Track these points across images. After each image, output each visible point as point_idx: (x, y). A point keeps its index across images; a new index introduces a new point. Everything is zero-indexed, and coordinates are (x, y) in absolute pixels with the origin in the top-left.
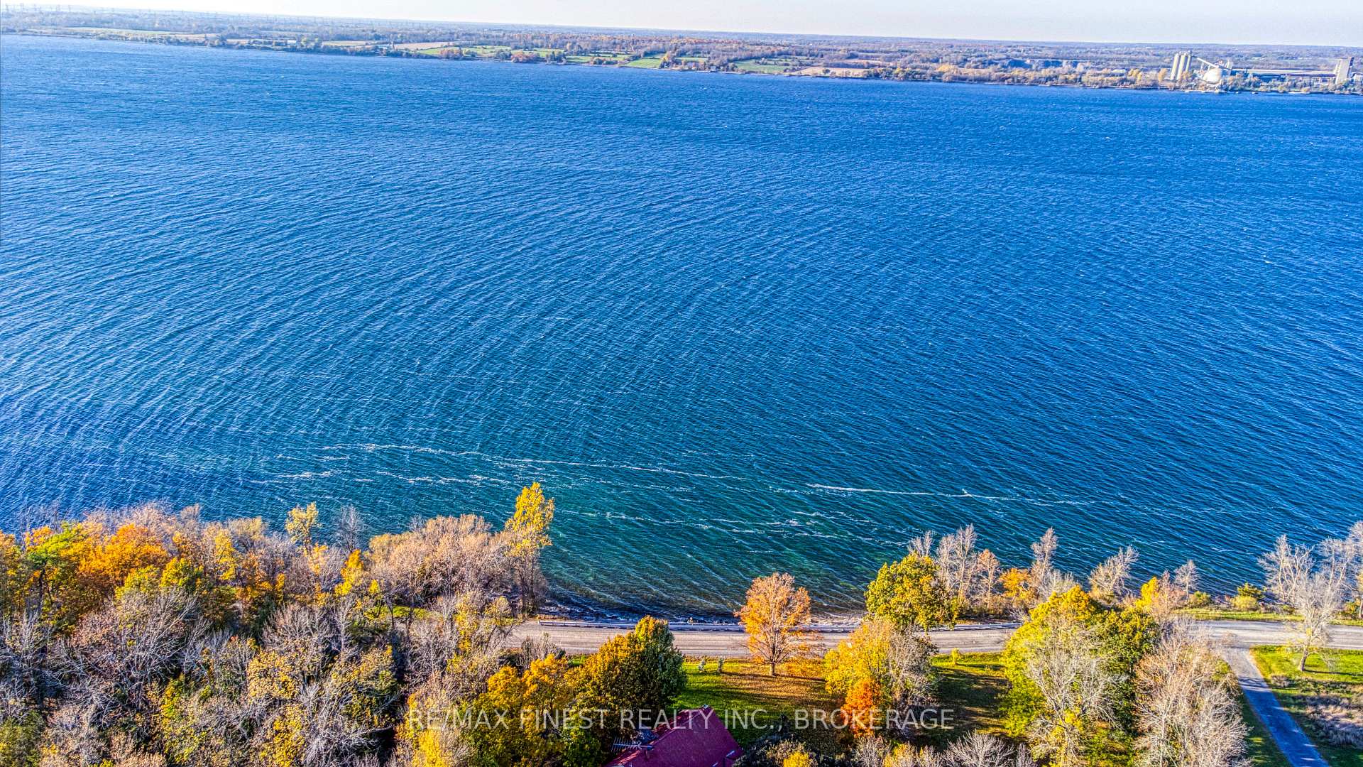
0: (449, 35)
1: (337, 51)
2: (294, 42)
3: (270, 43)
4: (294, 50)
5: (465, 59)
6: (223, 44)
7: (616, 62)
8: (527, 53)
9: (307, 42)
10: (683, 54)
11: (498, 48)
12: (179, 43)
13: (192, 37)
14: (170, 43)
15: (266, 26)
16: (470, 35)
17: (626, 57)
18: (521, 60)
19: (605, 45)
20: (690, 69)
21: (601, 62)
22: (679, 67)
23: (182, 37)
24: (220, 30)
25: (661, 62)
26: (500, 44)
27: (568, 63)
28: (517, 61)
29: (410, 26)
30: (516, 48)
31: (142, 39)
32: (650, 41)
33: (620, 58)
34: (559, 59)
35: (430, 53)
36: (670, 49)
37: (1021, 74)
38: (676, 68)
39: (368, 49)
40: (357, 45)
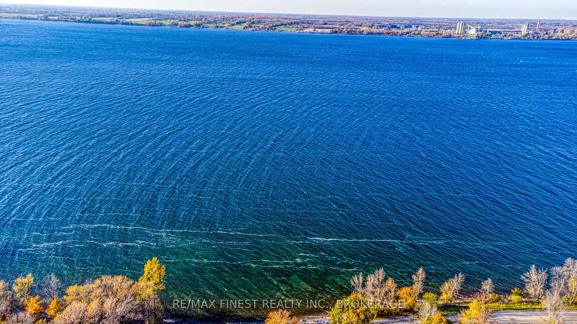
0: (151, 15)
1: (99, 22)
2: (79, 18)
3: (68, 18)
4: (79, 21)
5: (158, 26)
6: (46, 19)
7: (224, 27)
8: (185, 23)
9: (85, 18)
10: (253, 23)
11: (172, 21)
12: (26, 19)
13: (32, 16)
14: (22, 19)
15: (67, 11)
16: (160, 15)
17: (229, 24)
18: (182, 26)
19: (219, 19)
20: (256, 30)
21: (217, 27)
22: (252, 29)
23: (27, 16)
24: (45, 13)
25: (244, 26)
26: (173, 19)
27: (203, 27)
28: (181, 27)
29: (134, 11)
30: (180, 21)
31: (9, 17)
32: (239, 17)
33: (226, 25)
34: (199, 26)
35: (141, 23)
36: (248, 21)
37: (396, 31)
38: (250, 29)
39: (113, 21)
40: (108, 19)
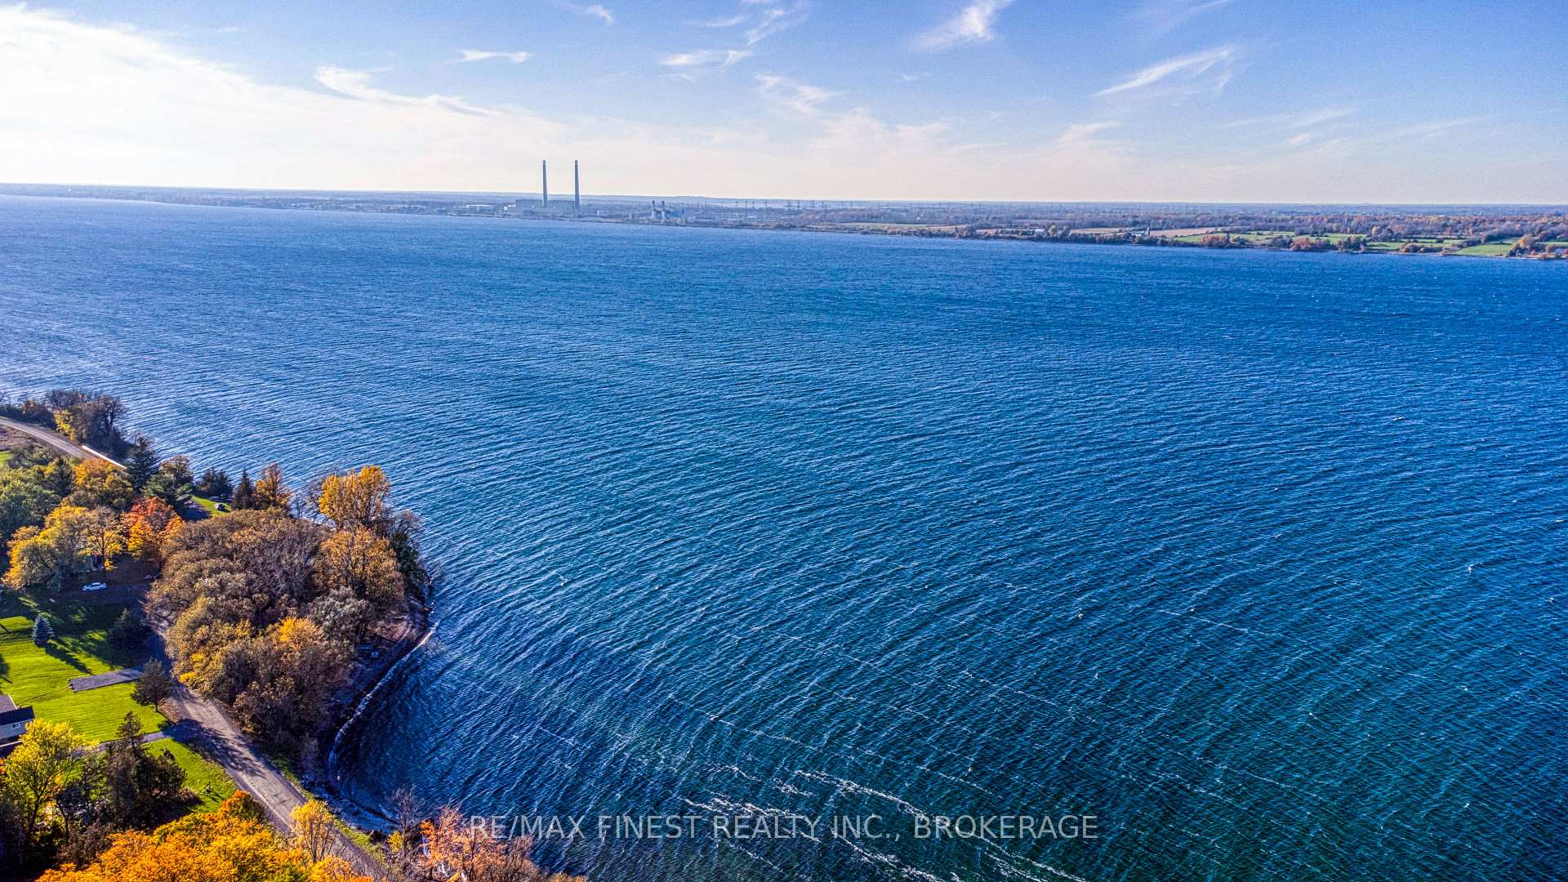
0: (1222, 218)
1: (1084, 240)
2: (1042, 230)
3: (1017, 232)
4: (1040, 239)
5: (1232, 247)
6: (972, 235)
7: (1440, 249)
8: (1313, 240)
9: (1055, 231)
10: (1552, 237)
11: (1277, 234)
12: (931, 235)
13: (944, 229)
14: (923, 235)
15: (1023, 214)
16: (1248, 219)
17: (1458, 242)
18: (1303, 247)
19: (1429, 228)
20: (1558, 258)
21: (1416, 250)
22: (1540, 255)
23: (935, 228)
24: (974, 220)
25: (1511, 248)
26: (1282, 229)
27: (1369, 251)
28: (1298, 249)
30: (1302, 233)
31: (899, 233)
32: (1504, 221)
33: (1447, 244)
34: (1356, 246)
35: (1189, 240)
36: (1532, 230)
38: (1535, 257)
39: (1119, 237)
40: (1107, 233)
